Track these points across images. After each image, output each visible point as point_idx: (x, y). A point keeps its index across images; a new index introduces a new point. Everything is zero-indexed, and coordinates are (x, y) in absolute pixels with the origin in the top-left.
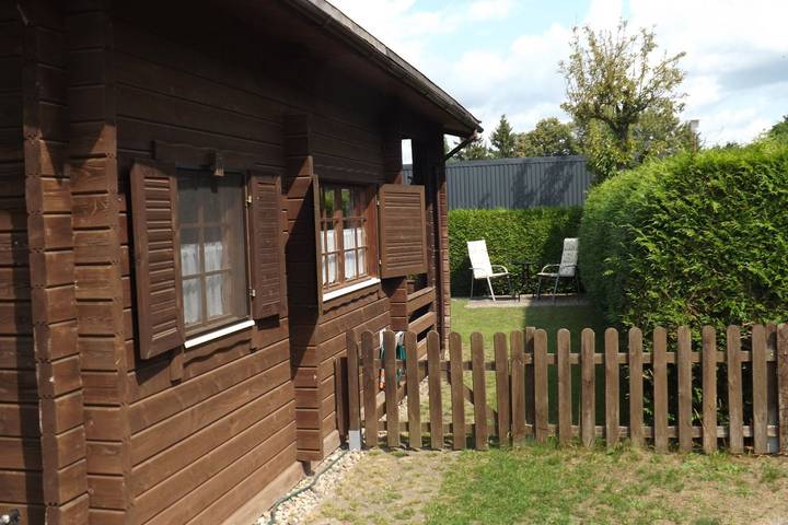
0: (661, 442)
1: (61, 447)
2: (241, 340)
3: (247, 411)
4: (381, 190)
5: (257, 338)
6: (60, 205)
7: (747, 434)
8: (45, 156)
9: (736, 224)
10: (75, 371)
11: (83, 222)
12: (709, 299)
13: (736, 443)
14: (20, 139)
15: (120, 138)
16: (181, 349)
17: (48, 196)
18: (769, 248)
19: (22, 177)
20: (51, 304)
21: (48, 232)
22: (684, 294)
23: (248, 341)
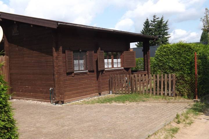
0: (154, 93)
1: (56, 80)
2: (85, 73)
3: (87, 83)
4: (124, 52)
5: (88, 73)
6: (56, 55)
7: (164, 93)
8: (54, 50)
9: (167, 57)
10: (58, 73)
11: (59, 57)
12: (164, 70)
13: (166, 94)
14: (52, 48)
15: (62, 48)
16: (73, 72)
17: (55, 54)
18: (173, 61)
19: (52, 52)
20: (55, 65)
21: (55, 58)
22: (160, 69)
23: (87, 74)
